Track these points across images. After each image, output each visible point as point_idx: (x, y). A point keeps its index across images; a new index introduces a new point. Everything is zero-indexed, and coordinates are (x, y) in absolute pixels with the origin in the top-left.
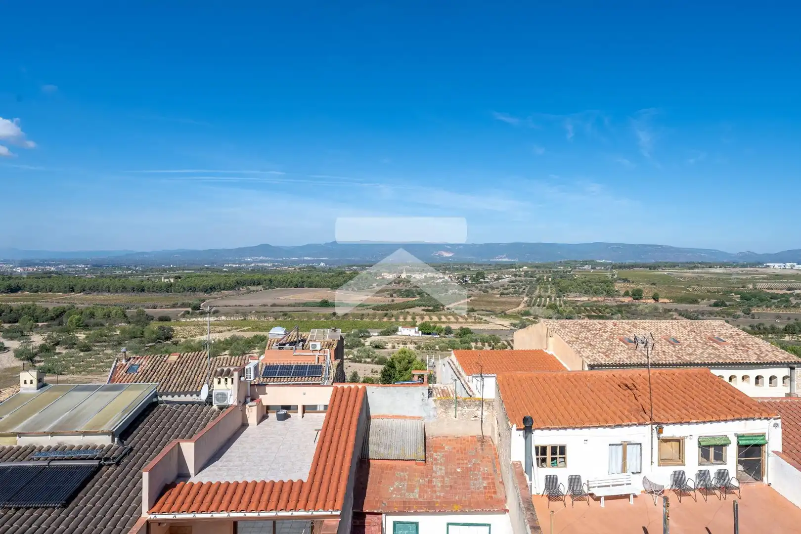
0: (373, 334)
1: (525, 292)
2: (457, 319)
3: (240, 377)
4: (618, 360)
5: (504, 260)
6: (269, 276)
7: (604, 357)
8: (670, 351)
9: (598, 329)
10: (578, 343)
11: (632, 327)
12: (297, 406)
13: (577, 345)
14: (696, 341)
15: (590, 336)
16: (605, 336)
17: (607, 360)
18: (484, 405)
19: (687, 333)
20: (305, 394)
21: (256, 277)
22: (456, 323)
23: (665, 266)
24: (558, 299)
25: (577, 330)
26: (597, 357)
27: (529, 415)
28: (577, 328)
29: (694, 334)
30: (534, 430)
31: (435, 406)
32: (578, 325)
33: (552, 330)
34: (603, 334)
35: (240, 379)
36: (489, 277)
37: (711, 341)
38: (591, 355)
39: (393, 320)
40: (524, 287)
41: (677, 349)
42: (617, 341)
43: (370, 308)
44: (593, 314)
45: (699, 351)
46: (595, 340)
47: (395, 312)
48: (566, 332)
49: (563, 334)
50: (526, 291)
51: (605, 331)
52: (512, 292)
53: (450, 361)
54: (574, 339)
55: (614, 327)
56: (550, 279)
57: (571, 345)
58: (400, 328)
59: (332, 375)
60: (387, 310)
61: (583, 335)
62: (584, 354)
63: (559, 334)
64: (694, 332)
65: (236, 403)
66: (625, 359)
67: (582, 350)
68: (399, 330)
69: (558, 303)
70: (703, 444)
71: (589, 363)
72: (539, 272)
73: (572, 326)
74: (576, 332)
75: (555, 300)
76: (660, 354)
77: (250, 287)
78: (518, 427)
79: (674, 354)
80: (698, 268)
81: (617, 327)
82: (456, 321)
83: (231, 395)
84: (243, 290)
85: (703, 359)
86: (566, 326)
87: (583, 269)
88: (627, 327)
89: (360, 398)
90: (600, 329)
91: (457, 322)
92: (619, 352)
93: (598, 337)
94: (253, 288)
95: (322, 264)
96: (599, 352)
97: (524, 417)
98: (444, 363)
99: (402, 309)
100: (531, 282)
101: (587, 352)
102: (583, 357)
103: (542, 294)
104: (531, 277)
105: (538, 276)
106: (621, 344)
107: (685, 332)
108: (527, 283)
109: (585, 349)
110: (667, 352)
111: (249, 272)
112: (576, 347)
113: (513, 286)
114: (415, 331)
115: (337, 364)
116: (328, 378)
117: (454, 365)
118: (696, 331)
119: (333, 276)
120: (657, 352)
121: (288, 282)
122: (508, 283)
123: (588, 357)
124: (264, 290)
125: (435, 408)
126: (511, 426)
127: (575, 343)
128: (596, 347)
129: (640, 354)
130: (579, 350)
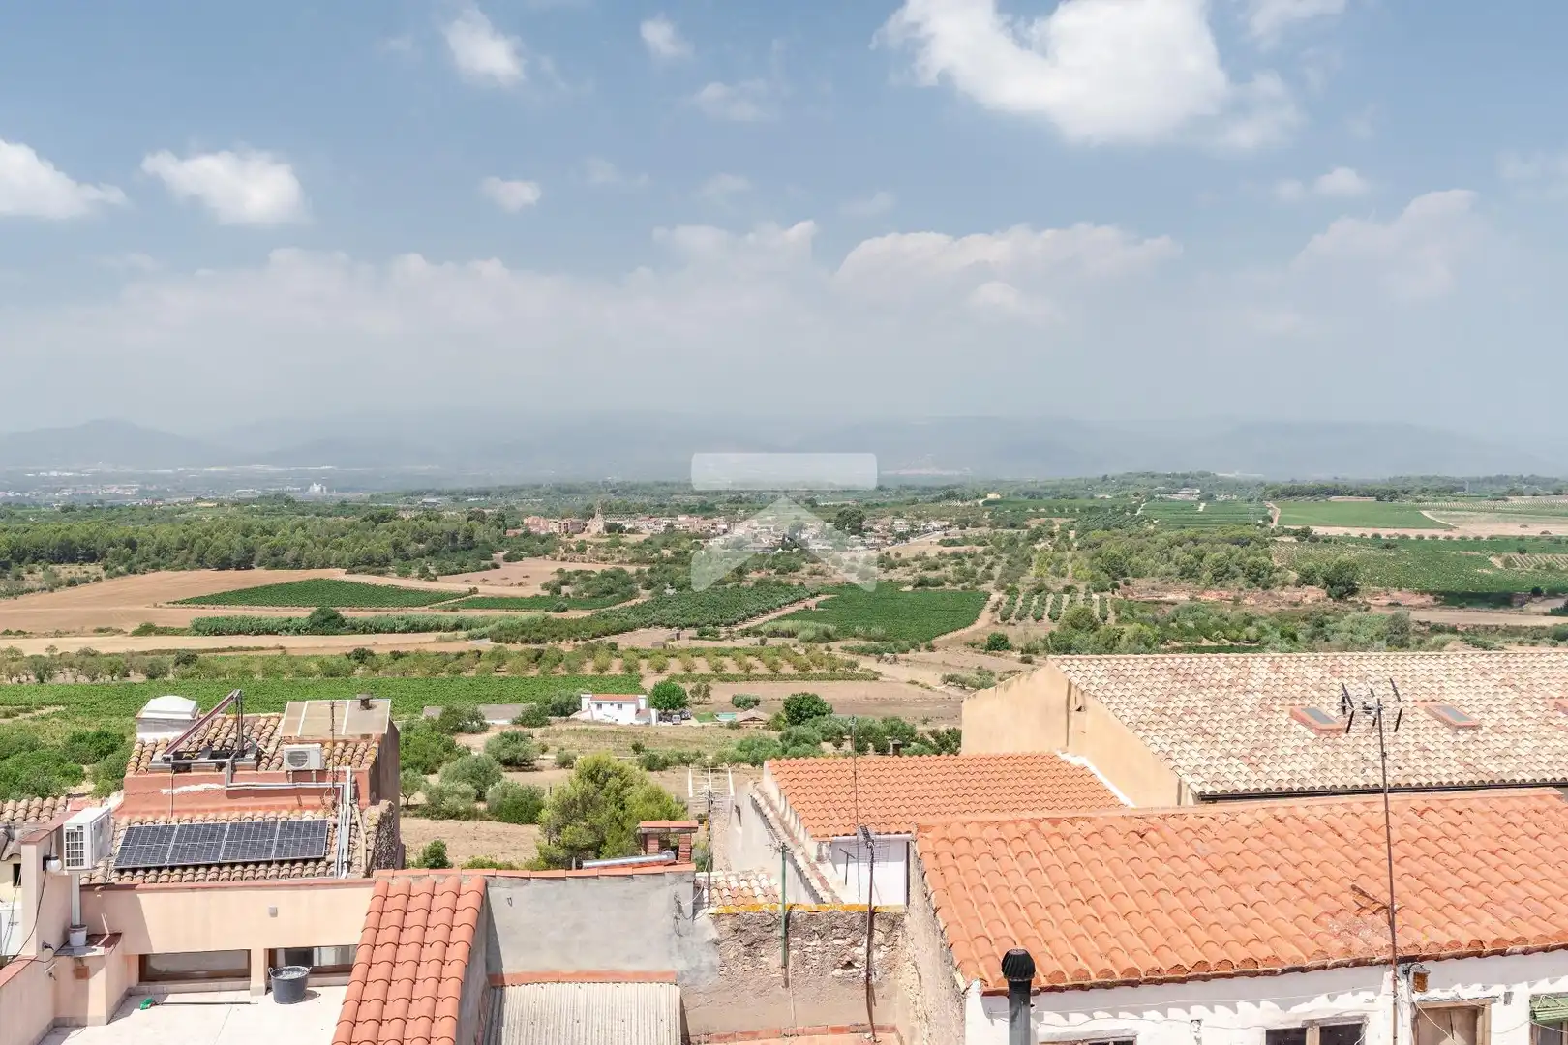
0: (496, 722)
1: (991, 577)
2: (773, 666)
3: (46, 859)
4: (1287, 777)
5: (924, 472)
6: (125, 530)
7: (1245, 769)
8: (1442, 747)
9: (1226, 684)
10: (1164, 727)
11: (1328, 675)
12: (249, 951)
13: (1162, 734)
14: (1518, 712)
15: (1201, 704)
16: (1248, 701)
17: (1254, 777)
18: (876, 925)
19: (1492, 691)
20: (274, 913)
21: (79, 531)
22: (771, 679)
23: (1424, 491)
24: (1095, 597)
25: (1160, 686)
26: (1223, 770)
27: (1020, 947)
28: (1162, 679)
29: (1512, 694)
30: (1037, 993)
31: (715, 935)
32: (1165, 672)
33: (1084, 688)
34: (1241, 696)
35: (44, 867)
36: (876, 528)
37: (1560, 714)
38: (1204, 763)
39: (561, 671)
40: (989, 559)
41: (1462, 740)
42: (1283, 719)
43: (483, 636)
44: (1206, 643)
45: (1525, 747)
46: (1216, 718)
47: (567, 647)
48: (1128, 693)
49: (1116, 700)
50: (997, 571)
51: (1249, 688)
52: (952, 576)
53: (757, 796)
54: (1150, 716)
55: (1273, 676)
56: (1072, 534)
57: (1141, 734)
58: (585, 701)
59: (361, 857)
60: (539, 641)
61: (1179, 703)
62: (1182, 763)
63: (1106, 700)
64: (1512, 686)
65: (31, 951)
66: (1308, 776)
67: (1177, 748)
68: (584, 706)
69: (1096, 611)
70: (1542, 1016)
71: (1199, 789)
72: (1036, 508)
73: (1146, 673)
74: (1157, 693)
75: (1088, 599)
76: (1412, 756)
77: (57, 567)
78: (986, 989)
79: (1453, 755)
80: (1520, 494)
81: (1282, 676)
82: (770, 673)
83: (12, 924)
84: (36, 577)
85: (1537, 769)
86: (1128, 674)
87: (1171, 501)
88: (1313, 675)
89: (467, 916)
90: (1232, 684)
91: (775, 676)
92: (1290, 752)
93: (1225, 708)
94: (65, 571)
95: (316, 488)
96: (1230, 755)
97: (1008, 953)
98: (740, 804)
99: (594, 636)
100: (1013, 541)
101: (1193, 755)
102: (1180, 772)
103: (1048, 583)
104: (1013, 526)
105: (1034, 524)
106: (1293, 729)
107: (1487, 686)
108: (998, 547)
109: (1187, 747)
110: (1432, 748)
111: (54, 517)
112: (1159, 741)
113: (956, 555)
114: (638, 711)
115: (378, 816)
116: (350, 864)
117: (773, 808)
118: (1517, 683)
119: (354, 526)
120: (1403, 749)
121: (196, 549)
122: (941, 548)
123: (1195, 773)
124: (108, 576)
125: (717, 943)
126: (963, 987)
127: (1154, 727)
128: (1220, 739)
129: (1352, 758)
130: (1167, 748)
